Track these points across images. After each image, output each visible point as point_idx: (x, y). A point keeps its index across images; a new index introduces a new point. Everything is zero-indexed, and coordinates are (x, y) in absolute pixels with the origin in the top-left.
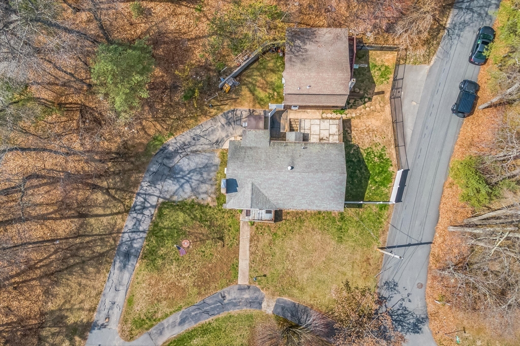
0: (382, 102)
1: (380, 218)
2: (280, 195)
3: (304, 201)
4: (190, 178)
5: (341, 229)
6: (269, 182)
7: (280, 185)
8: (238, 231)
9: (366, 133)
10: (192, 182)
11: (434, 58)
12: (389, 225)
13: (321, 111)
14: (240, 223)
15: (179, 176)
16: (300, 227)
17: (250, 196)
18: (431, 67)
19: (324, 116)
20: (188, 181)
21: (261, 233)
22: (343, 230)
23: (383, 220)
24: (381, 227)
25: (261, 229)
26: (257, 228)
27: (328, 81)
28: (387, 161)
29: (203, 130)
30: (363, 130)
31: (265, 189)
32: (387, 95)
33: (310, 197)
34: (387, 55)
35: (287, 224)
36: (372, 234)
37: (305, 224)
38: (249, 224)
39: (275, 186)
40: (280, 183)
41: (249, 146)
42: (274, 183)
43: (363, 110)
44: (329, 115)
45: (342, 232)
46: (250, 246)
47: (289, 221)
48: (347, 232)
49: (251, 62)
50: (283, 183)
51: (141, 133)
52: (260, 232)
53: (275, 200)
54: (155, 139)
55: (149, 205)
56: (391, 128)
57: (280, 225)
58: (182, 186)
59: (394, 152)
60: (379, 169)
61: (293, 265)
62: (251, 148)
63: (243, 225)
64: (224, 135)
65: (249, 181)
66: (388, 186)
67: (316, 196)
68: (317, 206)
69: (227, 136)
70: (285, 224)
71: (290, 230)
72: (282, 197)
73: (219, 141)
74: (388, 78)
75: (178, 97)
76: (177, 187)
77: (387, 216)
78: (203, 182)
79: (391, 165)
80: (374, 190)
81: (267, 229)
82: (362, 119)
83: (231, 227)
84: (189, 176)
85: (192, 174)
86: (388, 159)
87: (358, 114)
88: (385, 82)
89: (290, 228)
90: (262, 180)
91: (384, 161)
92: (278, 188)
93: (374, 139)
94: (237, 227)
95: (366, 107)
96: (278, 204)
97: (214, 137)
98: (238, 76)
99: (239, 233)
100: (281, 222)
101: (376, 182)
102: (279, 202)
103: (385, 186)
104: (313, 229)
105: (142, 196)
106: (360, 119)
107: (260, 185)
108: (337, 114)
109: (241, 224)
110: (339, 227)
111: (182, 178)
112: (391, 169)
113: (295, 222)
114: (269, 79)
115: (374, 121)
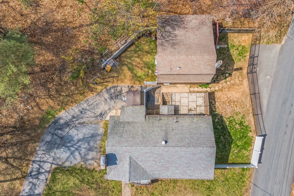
0: (240, 77)
1: (243, 178)
2: (156, 167)
3: (177, 172)
4: (79, 147)
5: (210, 188)
6: (146, 156)
7: (155, 158)
8: (120, 191)
9: (228, 104)
10: (81, 150)
11: (285, 38)
12: (251, 184)
13: (189, 86)
14: (122, 184)
15: (69, 145)
16: (174, 187)
17: (128, 170)
18: (282, 46)
19: (192, 89)
20: (77, 149)
21: (141, 193)
22: (211, 189)
23: (245, 179)
24: (244, 186)
25: (140, 190)
26: (137, 189)
27: (197, 63)
28: (246, 127)
29: (89, 104)
30: (225, 101)
31: (142, 161)
32: (245, 71)
33: (183, 168)
34: (244, 37)
35: (163, 184)
36: (237, 192)
37: (178, 184)
38: (130, 185)
39: (151, 159)
40: (155, 156)
41: (127, 121)
42: (150, 157)
43: (224, 84)
44: (196, 89)
45: (210, 191)
47: (164, 182)
48: (215, 190)
49: (128, 45)
50: (158, 156)
51: (36, 109)
52: (139, 193)
53: (151, 171)
54: (48, 113)
55: (43, 171)
56: (249, 98)
57: (156, 185)
58: (72, 153)
59: (252, 119)
60: (240, 135)
62: (128, 123)
63: (124, 186)
64: (107, 108)
65: (127, 155)
66: (249, 149)
67: (188, 167)
68: (189, 176)
69: (110, 109)
70: (161, 185)
71: (166, 190)
72: (157, 168)
73: (103, 113)
74: (245, 56)
75: (67, 77)
76: (68, 154)
77: (248, 175)
78: (90, 149)
79: (251, 131)
80: (236, 153)
81: (145, 189)
82: (224, 92)
83: (114, 188)
84: (78, 144)
85: (80, 143)
86: (248, 126)
87: (220, 88)
88: (243, 60)
89: (165, 188)
90: (139, 154)
91: (244, 128)
92: (154, 161)
93: (235, 109)
94: (119, 188)
95: (227, 82)
96: (154, 174)
97: (98, 110)
98: (118, 58)
99: (122, 194)
100: (158, 183)
101: (238, 146)
102: (155, 173)
103: (245, 149)
104: (185, 189)
105: (38, 163)
106: (222, 92)
107: (137, 158)
108: (202, 88)
109: (123, 186)
110: (207, 186)
111: (72, 146)
112: (250, 134)
113: (170, 182)
114: (144, 59)
115: (234, 93)
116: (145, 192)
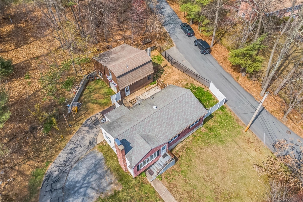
0: (169, 68)
1: (227, 115)
2: (163, 129)
5: (216, 136)
6: (149, 125)
7: (157, 122)
8: (155, 192)
9: (176, 83)
11: (174, 43)
12: (236, 115)
13: (144, 88)
14: (151, 185)
15: (77, 188)
16: (193, 153)
18: (176, 46)
19: (147, 89)
20: (87, 187)
21: (173, 179)
22: (218, 136)
23: (230, 115)
24: (233, 119)
25: (170, 176)
26: (167, 178)
28: (199, 88)
29: (74, 143)
30: (173, 83)
31: (150, 131)
32: (169, 65)
34: (153, 53)
35: (183, 158)
36: (234, 125)
38: (158, 179)
39: (155, 125)
40: (156, 120)
41: (116, 119)
42: (153, 123)
43: (164, 76)
44: (150, 88)
45: (218, 137)
46: (174, 196)
47: (183, 156)
48: (220, 134)
50: (158, 119)
52: (171, 179)
53: (163, 135)
56: (185, 75)
57: (179, 163)
59: (197, 83)
60: (200, 94)
61: (215, 183)
63: (154, 184)
64: (92, 136)
65: (135, 133)
66: (213, 98)
69: (96, 135)
71: (189, 161)
72: (165, 129)
73: (92, 141)
74: (163, 59)
76: (80, 199)
77: (229, 111)
78: (101, 177)
79: (203, 89)
80: (208, 104)
81: (173, 173)
82: (168, 80)
83: (147, 193)
86: (199, 87)
87: (164, 79)
88: (163, 61)
89: (187, 160)
90: (143, 126)
91: (198, 89)
92: (158, 125)
93: (183, 83)
94: (151, 189)
95: (164, 75)
96: (167, 136)
97: (86, 142)
99: (157, 193)
100: (178, 160)
101: (206, 100)
103: (212, 99)
104: (201, 149)
106: (166, 80)
107: (144, 131)
108: (153, 85)
109: (153, 185)
110: (214, 135)
111: (81, 188)
112: (205, 90)
114: (101, 92)
115: (174, 77)
116: (176, 175)
